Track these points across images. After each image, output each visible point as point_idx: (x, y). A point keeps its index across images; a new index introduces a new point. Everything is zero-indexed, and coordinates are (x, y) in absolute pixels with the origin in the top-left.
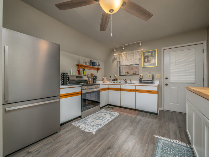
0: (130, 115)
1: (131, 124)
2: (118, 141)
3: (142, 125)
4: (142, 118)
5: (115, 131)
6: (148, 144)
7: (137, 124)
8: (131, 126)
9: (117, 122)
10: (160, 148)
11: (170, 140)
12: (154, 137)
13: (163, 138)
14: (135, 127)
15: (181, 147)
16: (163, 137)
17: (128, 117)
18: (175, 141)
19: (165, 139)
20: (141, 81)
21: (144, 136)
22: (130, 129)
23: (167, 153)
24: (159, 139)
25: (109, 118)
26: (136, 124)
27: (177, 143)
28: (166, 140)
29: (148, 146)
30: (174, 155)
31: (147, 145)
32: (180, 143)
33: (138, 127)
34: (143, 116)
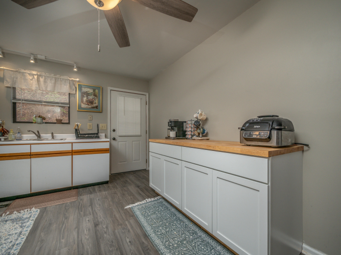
0: (68, 201)
1: (82, 213)
2: (85, 249)
3: (100, 205)
4: (92, 196)
5: (63, 241)
6: (127, 220)
7: (92, 207)
8: (84, 216)
9: (50, 224)
10: (140, 216)
11: (141, 203)
12: (126, 209)
13: (134, 205)
14: (93, 213)
15: (153, 203)
16: (134, 203)
17: (66, 206)
18: (145, 201)
19: (136, 204)
20: (79, 135)
21: (115, 215)
22: (87, 219)
23: (149, 216)
24: (132, 208)
25: (19, 230)
26: (90, 209)
27: (148, 201)
28: (138, 205)
29: (129, 222)
30: (154, 213)
31: (127, 222)
32: (150, 200)
33: (96, 210)
34: (91, 193)
